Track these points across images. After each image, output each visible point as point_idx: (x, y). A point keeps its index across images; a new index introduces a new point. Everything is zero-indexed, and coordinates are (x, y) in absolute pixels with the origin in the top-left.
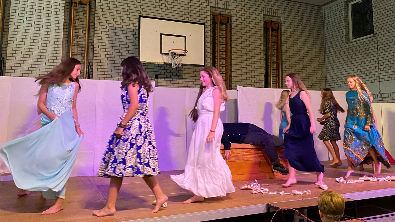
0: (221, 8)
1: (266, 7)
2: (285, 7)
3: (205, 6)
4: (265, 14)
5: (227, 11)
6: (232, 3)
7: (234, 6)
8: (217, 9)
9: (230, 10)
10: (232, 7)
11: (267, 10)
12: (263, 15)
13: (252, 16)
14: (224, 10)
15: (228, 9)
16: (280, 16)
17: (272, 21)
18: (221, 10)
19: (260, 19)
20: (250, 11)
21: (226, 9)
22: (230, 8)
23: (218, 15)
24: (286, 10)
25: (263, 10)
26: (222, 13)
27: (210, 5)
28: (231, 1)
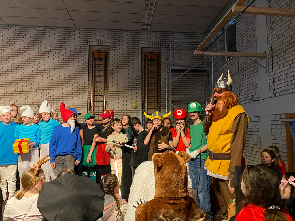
1: (145, 40)
2: (165, 39)
3: (85, 45)
4: (143, 46)
5: (107, 47)
6: (110, 40)
7: (112, 43)
8: (97, 47)
10: (110, 44)
11: (145, 43)
12: (141, 48)
13: (130, 49)
16: (160, 47)
17: (151, 53)
18: (101, 47)
19: (138, 52)
20: (128, 45)
21: (104, 46)
22: (108, 45)
23: (97, 52)
24: (165, 41)
25: (141, 43)
26: (101, 49)
27: (89, 44)
28: (109, 38)
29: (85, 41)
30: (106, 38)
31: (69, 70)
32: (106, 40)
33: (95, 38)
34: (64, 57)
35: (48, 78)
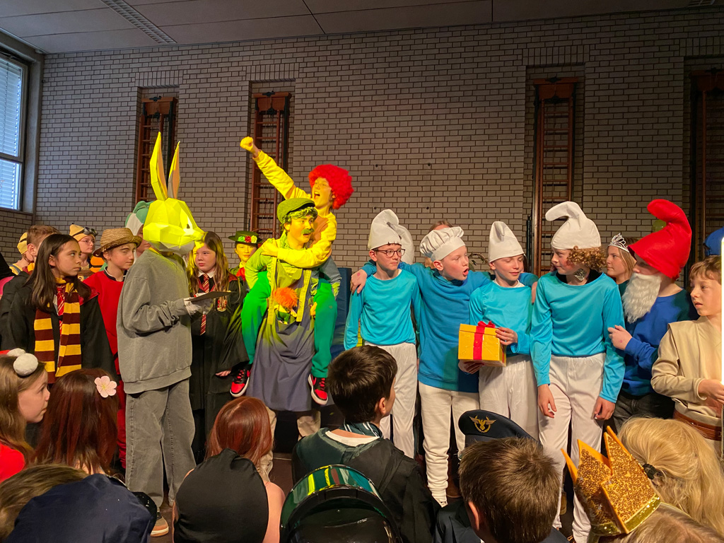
0: (558, 65)
3: (515, 69)
5: (575, 68)
6: (587, 47)
7: (593, 53)
8: (547, 70)
9: (583, 64)
10: (587, 56)
12: (682, 59)
13: (647, 67)
14: (568, 69)
15: (577, 64)
18: (559, 69)
20: (640, 56)
21: (570, 65)
22: (580, 60)
23: (548, 83)
26: (560, 75)
27: (525, 63)
28: (584, 42)
29: (514, 58)
30: (576, 43)
31: (473, 138)
32: (574, 49)
33: (542, 45)
34: (460, 105)
35: (421, 162)
